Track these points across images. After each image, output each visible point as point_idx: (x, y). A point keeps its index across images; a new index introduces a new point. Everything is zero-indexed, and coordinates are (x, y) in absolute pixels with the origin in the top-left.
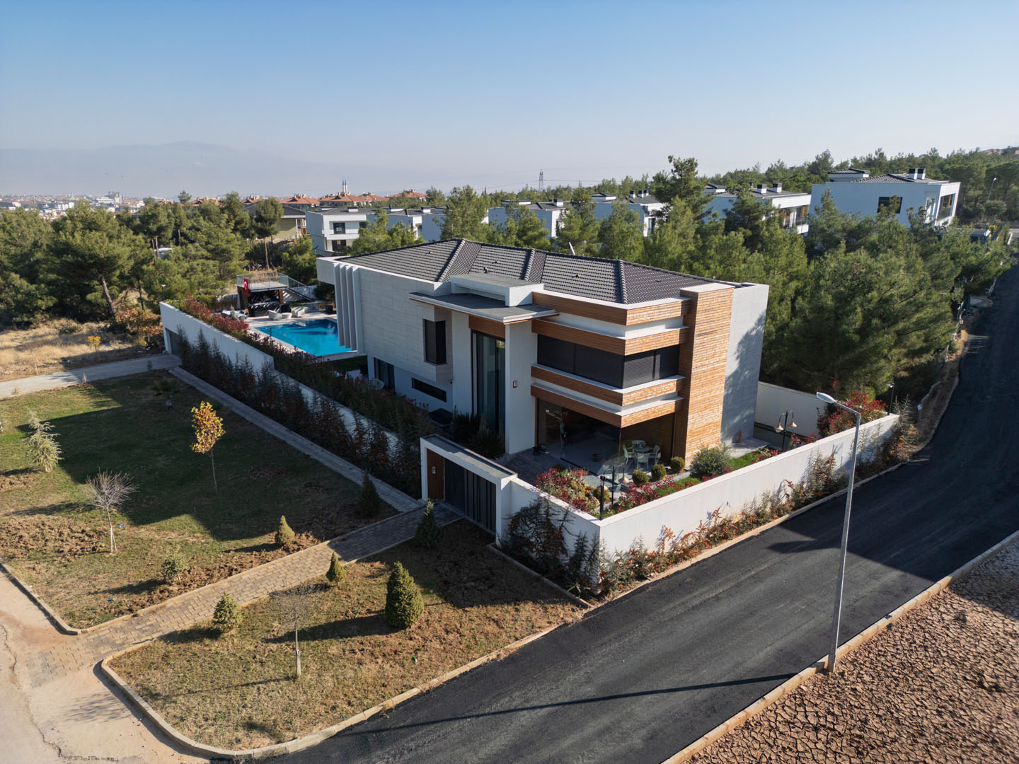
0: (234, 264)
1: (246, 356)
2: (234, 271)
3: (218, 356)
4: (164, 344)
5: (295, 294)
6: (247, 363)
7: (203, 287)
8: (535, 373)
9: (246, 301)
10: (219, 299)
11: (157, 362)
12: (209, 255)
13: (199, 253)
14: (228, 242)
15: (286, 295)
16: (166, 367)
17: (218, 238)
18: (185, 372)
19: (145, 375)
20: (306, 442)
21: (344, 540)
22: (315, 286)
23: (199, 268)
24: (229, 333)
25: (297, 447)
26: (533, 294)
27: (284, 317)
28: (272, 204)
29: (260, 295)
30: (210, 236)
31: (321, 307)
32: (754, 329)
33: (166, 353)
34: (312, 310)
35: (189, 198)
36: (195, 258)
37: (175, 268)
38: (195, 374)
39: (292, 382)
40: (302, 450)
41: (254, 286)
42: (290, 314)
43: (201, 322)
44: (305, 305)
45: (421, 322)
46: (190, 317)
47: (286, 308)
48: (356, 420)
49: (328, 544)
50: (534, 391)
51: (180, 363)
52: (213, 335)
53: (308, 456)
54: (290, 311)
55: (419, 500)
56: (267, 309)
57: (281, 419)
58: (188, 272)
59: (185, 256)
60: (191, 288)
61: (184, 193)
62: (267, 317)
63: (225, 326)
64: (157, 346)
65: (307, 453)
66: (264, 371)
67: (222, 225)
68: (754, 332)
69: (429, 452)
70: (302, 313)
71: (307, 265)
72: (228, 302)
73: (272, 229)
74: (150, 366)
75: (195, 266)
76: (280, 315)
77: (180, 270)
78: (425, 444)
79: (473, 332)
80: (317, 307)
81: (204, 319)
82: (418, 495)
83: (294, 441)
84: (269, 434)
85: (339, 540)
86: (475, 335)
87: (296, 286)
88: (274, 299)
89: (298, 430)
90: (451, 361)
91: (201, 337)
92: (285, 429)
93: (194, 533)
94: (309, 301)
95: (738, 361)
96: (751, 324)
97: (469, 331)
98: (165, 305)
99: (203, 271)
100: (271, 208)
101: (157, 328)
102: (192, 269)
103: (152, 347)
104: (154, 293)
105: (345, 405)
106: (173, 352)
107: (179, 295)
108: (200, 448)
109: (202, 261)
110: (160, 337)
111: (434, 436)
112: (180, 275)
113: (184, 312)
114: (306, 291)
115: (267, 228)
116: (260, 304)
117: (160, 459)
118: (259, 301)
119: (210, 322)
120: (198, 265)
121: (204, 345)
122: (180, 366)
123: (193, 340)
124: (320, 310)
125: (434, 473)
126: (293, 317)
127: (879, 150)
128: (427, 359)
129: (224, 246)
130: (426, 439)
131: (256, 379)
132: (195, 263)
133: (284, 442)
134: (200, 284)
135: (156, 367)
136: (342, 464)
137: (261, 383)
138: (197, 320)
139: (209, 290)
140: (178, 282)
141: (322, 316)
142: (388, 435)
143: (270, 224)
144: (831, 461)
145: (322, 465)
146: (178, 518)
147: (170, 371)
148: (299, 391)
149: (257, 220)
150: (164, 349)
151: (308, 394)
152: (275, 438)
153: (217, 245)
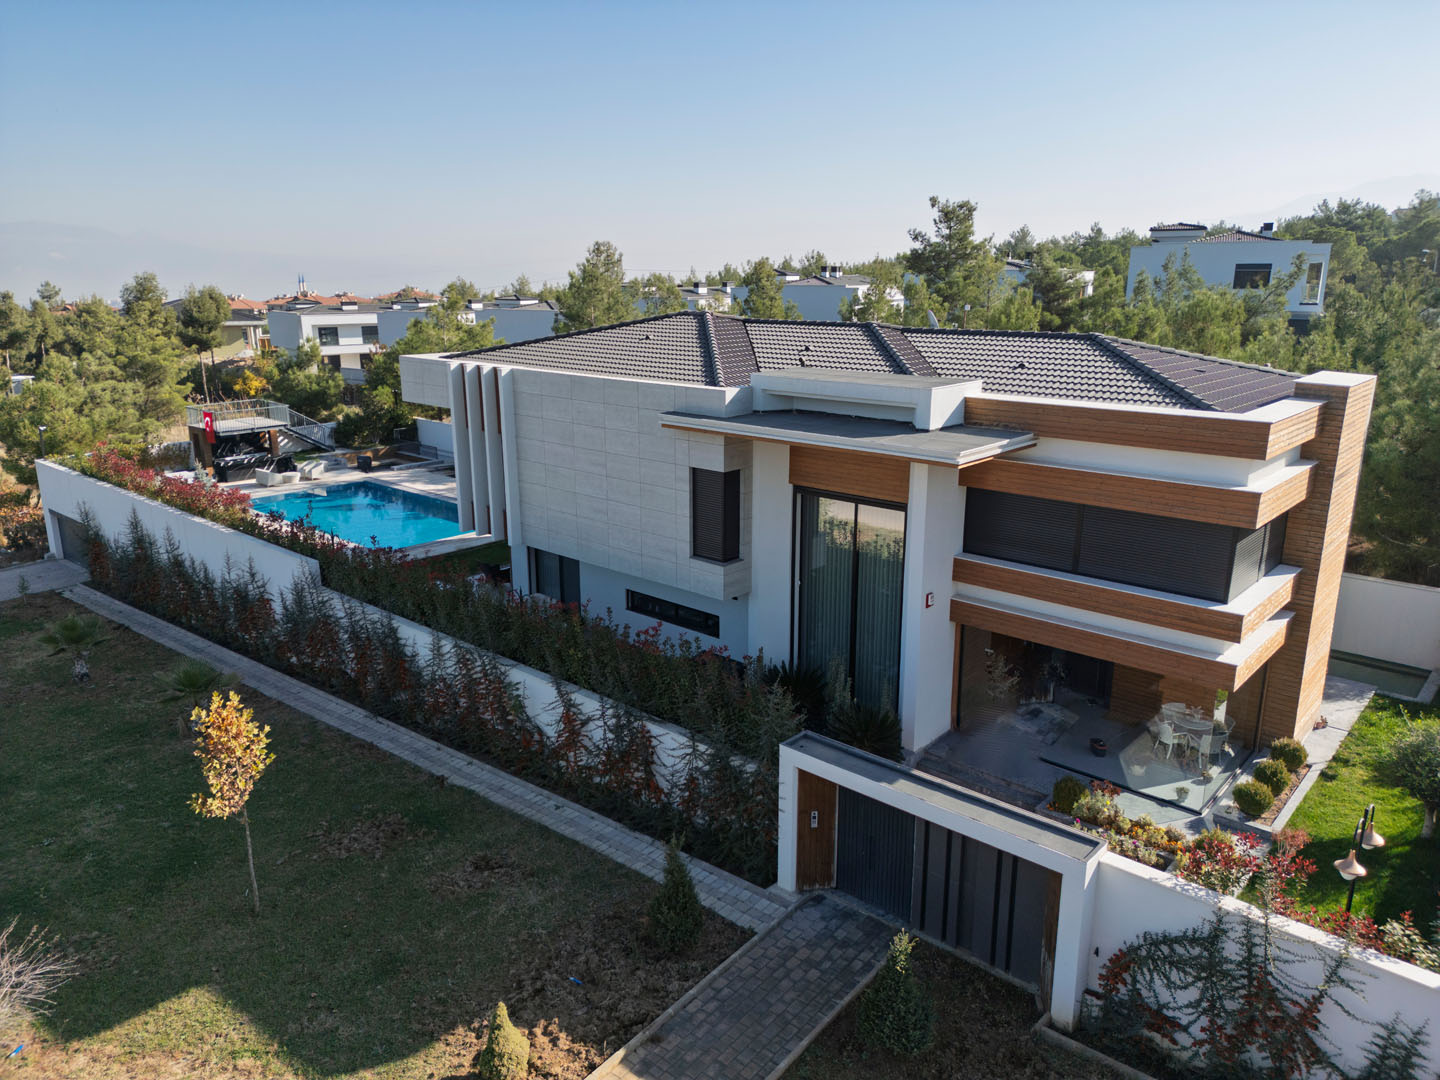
0: (167, 391)
1: (251, 560)
2: (168, 403)
3: (177, 563)
4: (46, 540)
5: (301, 438)
6: (253, 575)
7: (116, 431)
8: (961, 572)
9: (208, 455)
10: (154, 451)
11: (38, 578)
12: (119, 373)
13: (106, 369)
14: (155, 351)
15: (283, 442)
16: (54, 585)
17: (135, 342)
18: (98, 596)
19: (16, 604)
20: (423, 742)
21: (655, 1040)
22: (332, 424)
23: (107, 396)
24: (202, 514)
25: (406, 755)
26: (967, 403)
27: (287, 481)
28: (211, 298)
29: (231, 443)
30: (119, 340)
31: (349, 459)
33: (52, 558)
34: (335, 466)
35: (57, 293)
36: (97, 378)
37: (62, 395)
38: (123, 599)
39: (374, 614)
40: (421, 763)
41: (224, 426)
42: (297, 475)
43: (132, 494)
44: (321, 458)
45: (686, 475)
46: (109, 486)
47: (285, 465)
48: (559, 692)
49: (624, 1061)
50: (957, 610)
51: (87, 577)
52: (162, 522)
53: (441, 780)
54: (294, 469)
55: (772, 889)
56: (250, 466)
57: (350, 691)
58: (85, 403)
59: (79, 374)
60: (95, 432)
61: (47, 284)
62: (253, 481)
63: (188, 502)
64: (28, 544)
65: (438, 771)
66: (298, 592)
67: (142, 322)
69: (804, 777)
70: (319, 473)
71: (315, 387)
72: (175, 458)
73: (214, 339)
74: (23, 588)
75: (100, 392)
76: (279, 477)
77: (72, 400)
78: (793, 761)
79: (797, 489)
80: (343, 461)
81: (139, 489)
82: (767, 876)
83: (392, 740)
84: (329, 728)
85: (643, 1044)
86: (799, 497)
87: (300, 423)
88: (260, 448)
89: (396, 716)
90: (750, 553)
91: (135, 525)
92: (363, 712)
93: (234, 1055)
94: (326, 451)
97: (791, 486)
98: (47, 465)
99: (113, 402)
100: (209, 304)
101: (25, 510)
102: (93, 397)
103: (18, 547)
104: (21, 445)
105: (521, 658)
106: (67, 556)
107: (72, 446)
108: (217, 808)
109: (112, 383)
110: (39, 528)
111: (805, 737)
112: (70, 410)
113: (92, 476)
114: (320, 432)
115: (205, 336)
116: (234, 457)
117: (86, 813)
118: (232, 452)
119: (156, 494)
120: (104, 390)
121: (141, 541)
122: (85, 584)
123: (115, 530)
124: (349, 465)
125: (815, 825)
126: (302, 479)
127: (1096, 224)
128: (697, 552)
129: (148, 358)
130: (791, 745)
131: (277, 607)
132: (97, 387)
133: (371, 746)
134: (112, 425)
135: (36, 587)
136: (530, 796)
137: (288, 616)
138: (123, 492)
139: (128, 436)
140: (66, 420)
141: (357, 476)
142: (654, 729)
143: (210, 330)
145: (488, 804)
146: (174, 1004)
147: (67, 595)
148: (394, 631)
149: (186, 324)
150: (47, 549)
151: (417, 639)
152: (348, 737)
153: (135, 357)
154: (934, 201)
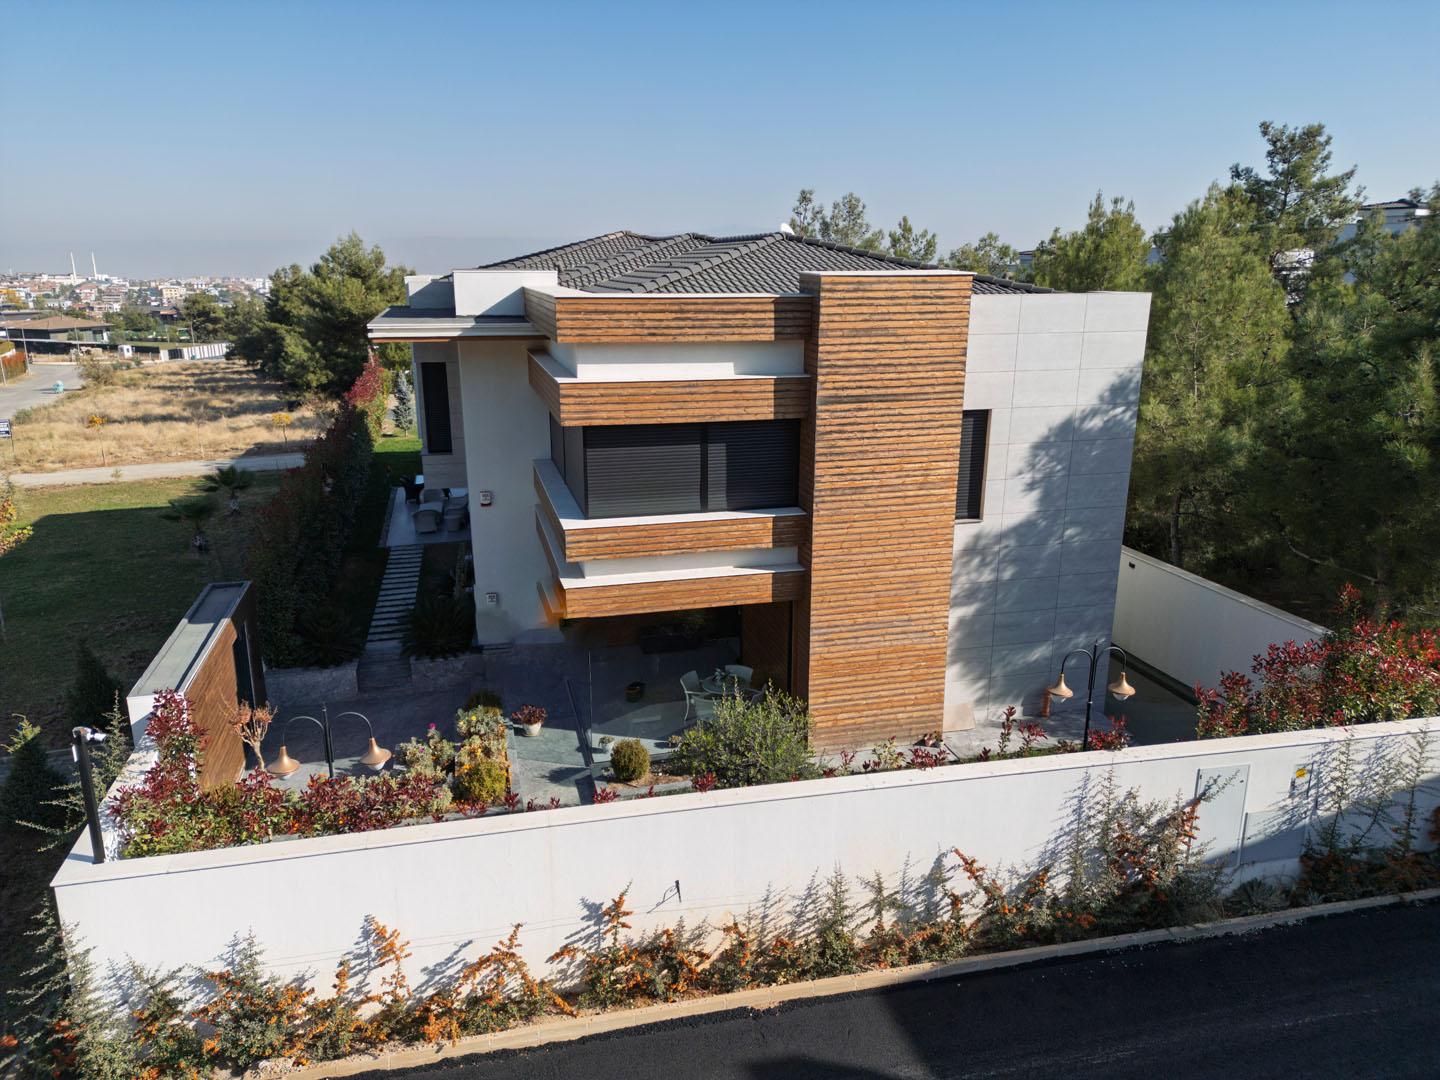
26: (523, 294)
32: (1094, 413)
68: (1096, 423)
95: (1036, 494)
96: (1088, 398)
144: (1181, 820)
154: (1265, 128)
